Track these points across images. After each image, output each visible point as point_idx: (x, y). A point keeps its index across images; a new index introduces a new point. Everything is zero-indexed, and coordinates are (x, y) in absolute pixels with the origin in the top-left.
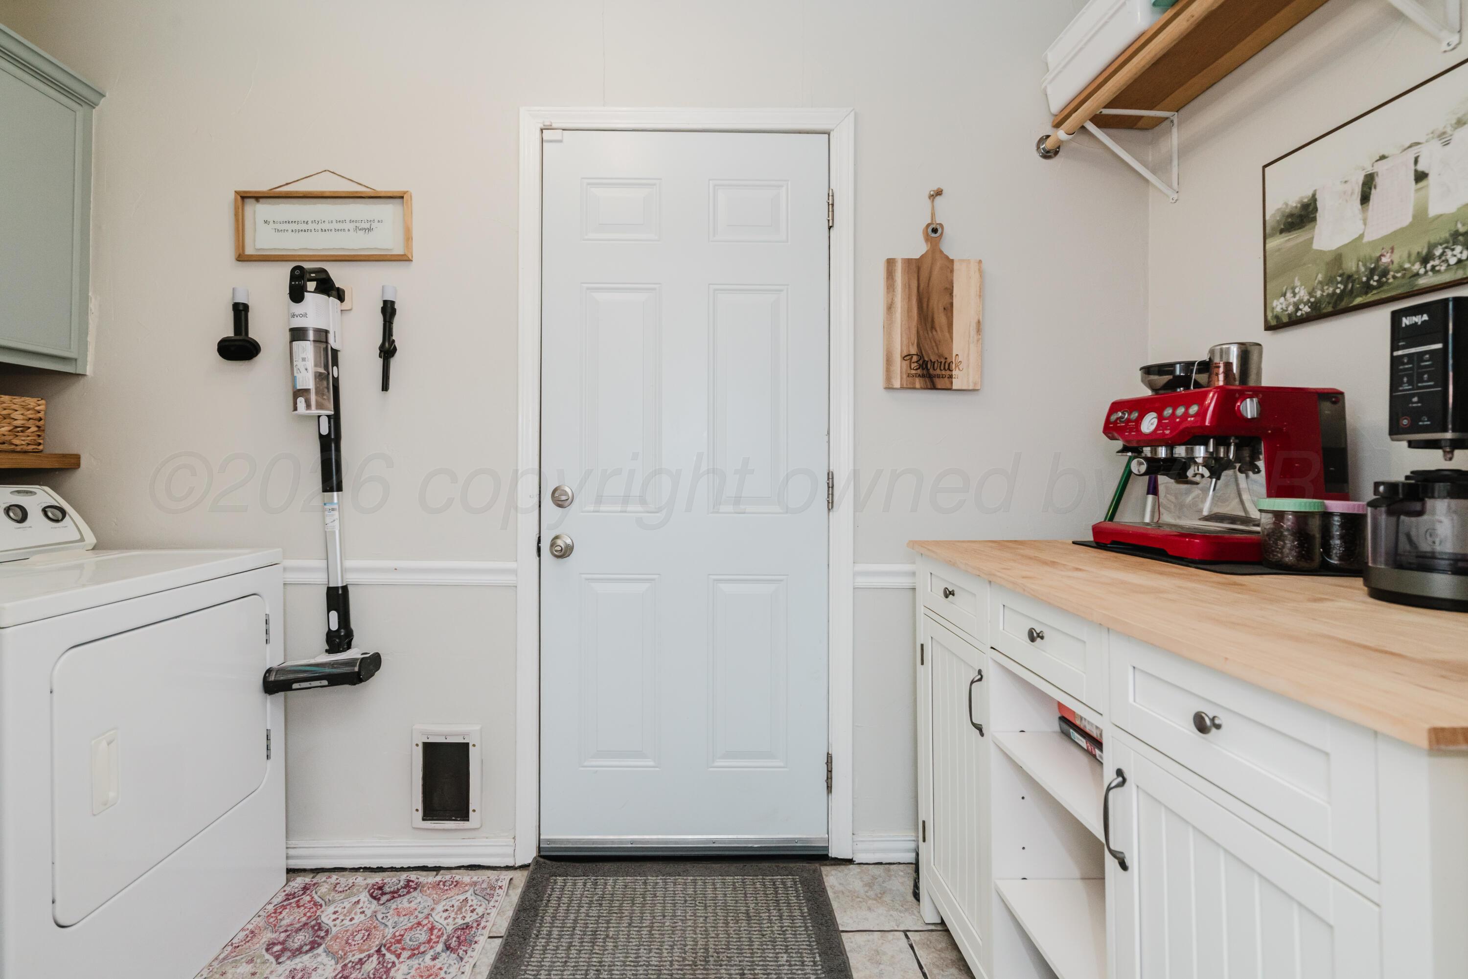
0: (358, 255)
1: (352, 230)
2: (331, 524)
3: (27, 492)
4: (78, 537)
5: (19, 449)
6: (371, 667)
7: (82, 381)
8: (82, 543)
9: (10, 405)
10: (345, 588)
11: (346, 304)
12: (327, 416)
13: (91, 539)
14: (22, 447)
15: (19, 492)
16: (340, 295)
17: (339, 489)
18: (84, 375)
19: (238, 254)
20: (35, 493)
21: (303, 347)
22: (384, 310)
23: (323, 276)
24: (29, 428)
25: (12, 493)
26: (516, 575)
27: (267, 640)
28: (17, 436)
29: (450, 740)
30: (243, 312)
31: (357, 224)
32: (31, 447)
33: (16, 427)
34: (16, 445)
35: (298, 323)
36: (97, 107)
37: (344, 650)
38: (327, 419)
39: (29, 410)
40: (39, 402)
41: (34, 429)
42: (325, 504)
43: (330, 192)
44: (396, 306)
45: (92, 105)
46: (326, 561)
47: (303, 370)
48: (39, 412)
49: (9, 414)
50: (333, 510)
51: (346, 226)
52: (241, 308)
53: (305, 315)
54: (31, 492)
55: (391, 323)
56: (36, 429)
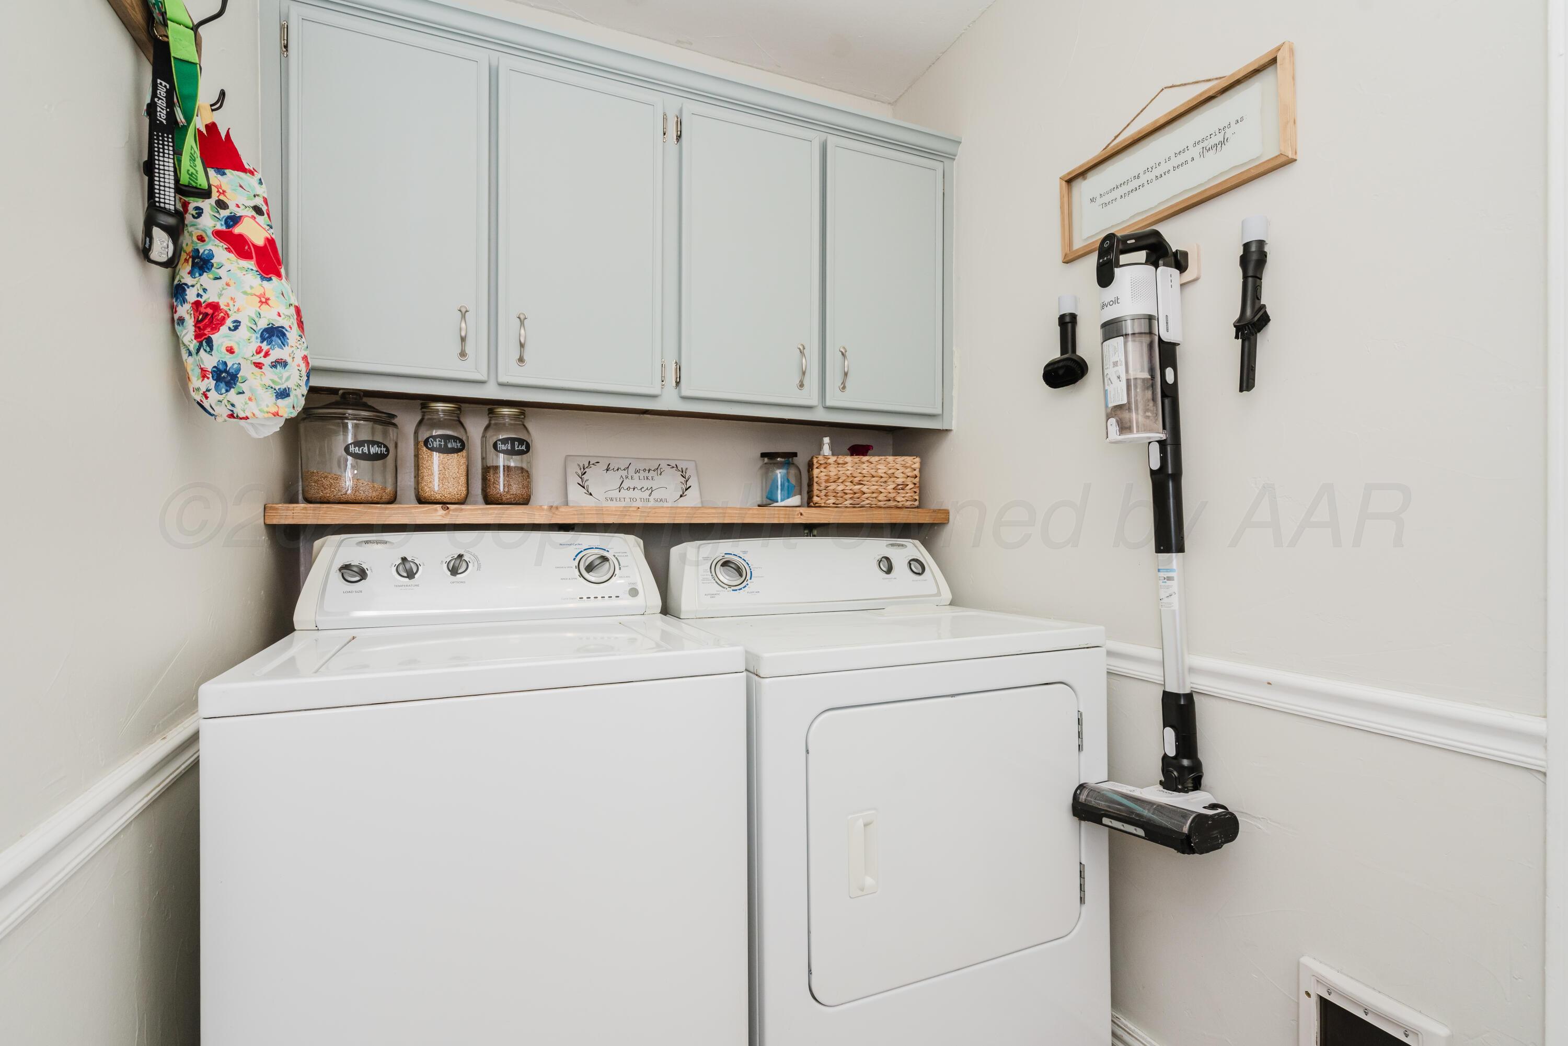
0: (1205, 190)
1: (1196, 157)
2: (1166, 600)
3: (899, 545)
4: (935, 591)
5: (900, 505)
6: (1215, 833)
7: (951, 436)
8: (938, 598)
9: (893, 465)
10: (1189, 697)
11: (1188, 275)
12: (1158, 441)
13: (947, 595)
14: (902, 503)
15: (892, 545)
16: (1180, 262)
17: (1181, 549)
18: (950, 430)
19: (1064, 255)
20: (906, 546)
21: (1115, 347)
22: (1244, 261)
23: (1152, 240)
24: (908, 485)
25: (887, 546)
26: (1545, 747)
27: (1079, 745)
28: (899, 493)
29: (1369, 1019)
30: (1070, 325)
31: (1204, 145)
32: (908, 504)
33: (898, 485)
34: (898, 502)
35: (1110, 314)
36: (956, 158)
37: (1185, 790)
38: (1157, 445)
39: (906, 467)
40: (915, 460)
41: (911, 486)
42: (1159, 570)
43: (1165, 115)
44: (1266, 249)
45: (951, 157)
46: (1162, 650)
47: (1114, 379)
48: (915, 470)
49: (893, 473)
50: (1169, 579)
51: (1186, 156)
52: (1068, 319)
53: (1116, 301)
54: (902, 545)
55: (1258, 277)
56: (913, 486)
